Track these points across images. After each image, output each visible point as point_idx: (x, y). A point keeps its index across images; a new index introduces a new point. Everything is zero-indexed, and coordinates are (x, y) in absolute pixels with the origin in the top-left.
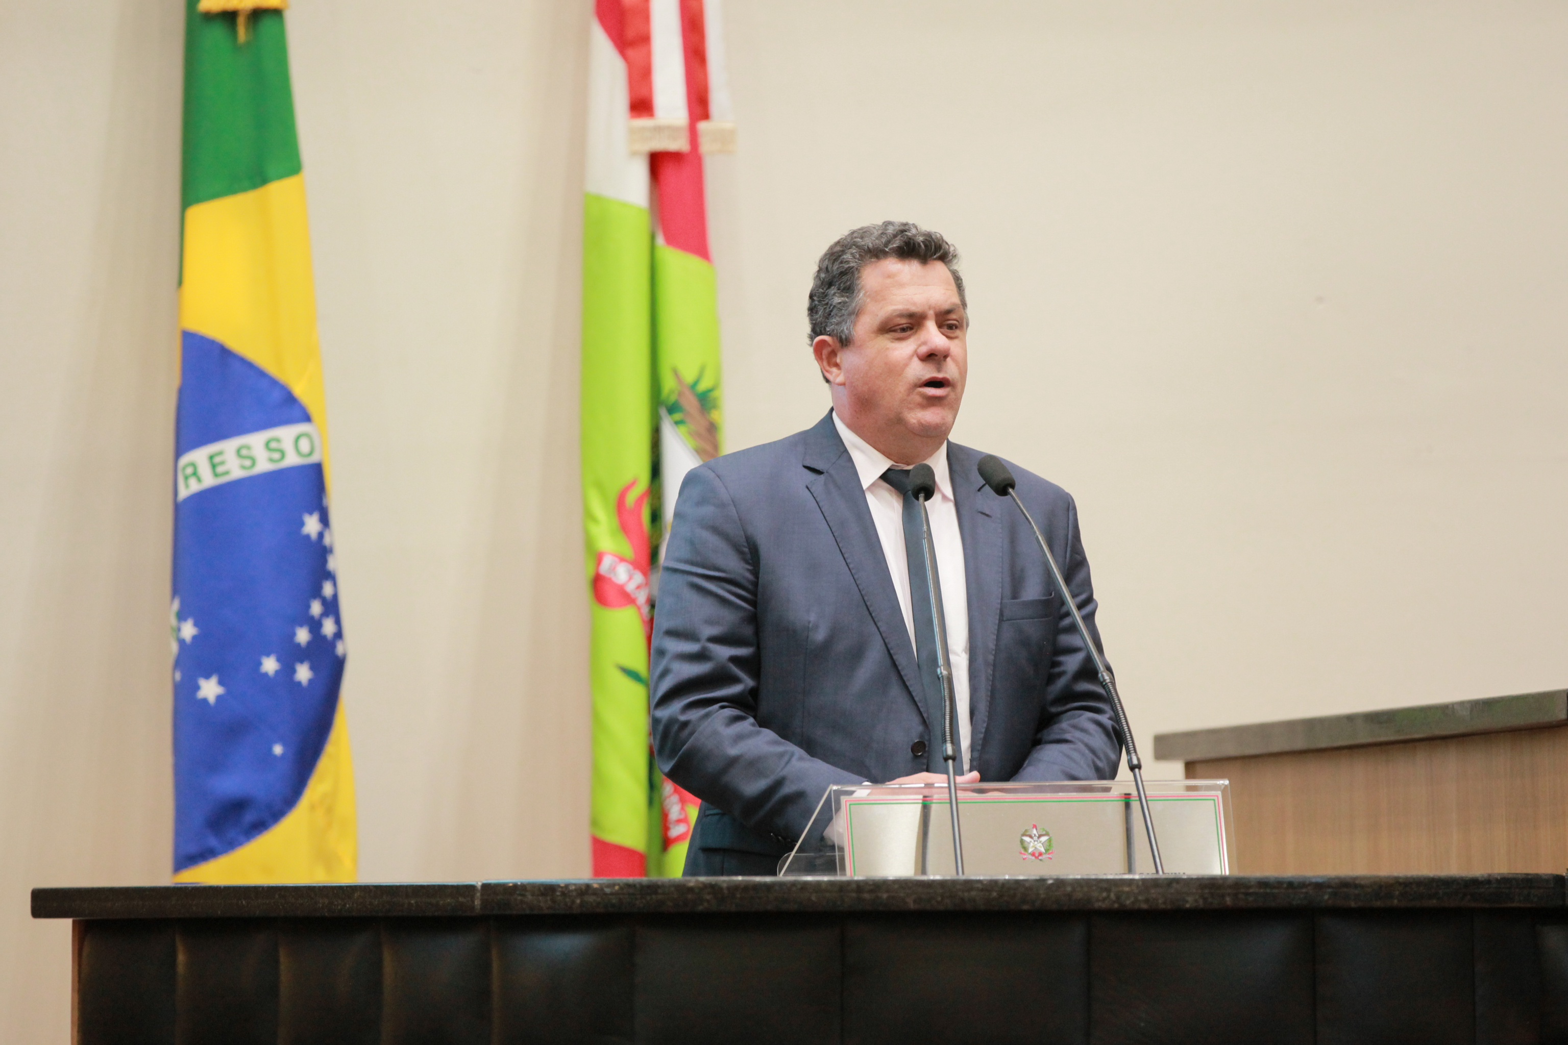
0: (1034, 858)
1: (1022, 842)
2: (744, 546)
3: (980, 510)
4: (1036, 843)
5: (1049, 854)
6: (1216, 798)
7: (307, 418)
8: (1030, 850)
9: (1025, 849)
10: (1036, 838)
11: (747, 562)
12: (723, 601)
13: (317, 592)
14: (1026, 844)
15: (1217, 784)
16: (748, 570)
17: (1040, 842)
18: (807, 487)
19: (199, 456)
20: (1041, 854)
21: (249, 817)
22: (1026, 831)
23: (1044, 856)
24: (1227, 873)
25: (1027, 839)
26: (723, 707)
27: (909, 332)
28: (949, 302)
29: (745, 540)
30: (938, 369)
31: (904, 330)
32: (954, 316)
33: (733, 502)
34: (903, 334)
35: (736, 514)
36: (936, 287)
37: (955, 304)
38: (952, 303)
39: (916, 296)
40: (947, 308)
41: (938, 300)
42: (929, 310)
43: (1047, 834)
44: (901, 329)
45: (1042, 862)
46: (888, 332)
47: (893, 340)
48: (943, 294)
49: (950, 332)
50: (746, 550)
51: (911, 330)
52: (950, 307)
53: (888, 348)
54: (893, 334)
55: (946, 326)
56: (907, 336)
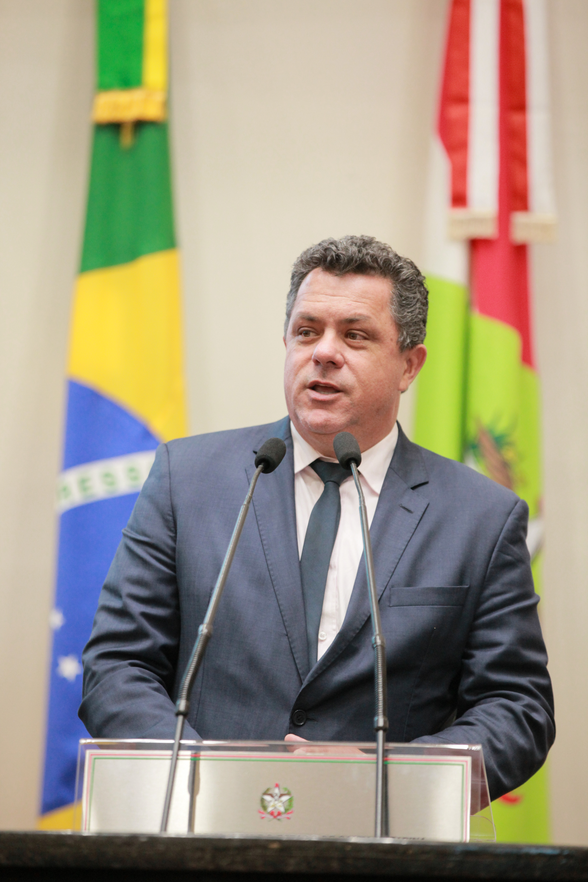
0: (272, 817)
1: (262, 800)
2: (169, 515)
3: (403, 505)
4: (276, 802)
5: (288, 813)
6: (465, 764)
8: (270, 809)
9: (265, 808)
10: (276, 797)
11: (170, 530)
12: (144, 563)
14: (266, 803)
16: (171, 537)
17: (281, 801)
18: (246, 470)
20: (279, 814)
22: (268, 789)
23: (284, 816)
24: (467, 839)
25: (267, 798)
26: (133, 665)
27: (312, 336)
28: (353, 312)
29: (171, 509)
30: (324, 376)
31: (306, 333)
32: (358, 327)
33: (170, 474)
34: (307, 338)
35: (168, 485)
36: (344, 297)
37: (360, 315)
38: (355, 314)
39: (320, 303)
40: (348, 318)
41: (339, 309)
42: (328, 317)
43: (288, 794)
44: (304, 331)
45: (279, 820)
46: (298, 335)
47: (300, 343)
48: (349, 305)
49: (355, 342)
50: (170, 518)
51: (315, 336)
52: (352, 317)
53: (295, 350)
54: (301, 338)
55: (350, 335)
56: (310, 340)
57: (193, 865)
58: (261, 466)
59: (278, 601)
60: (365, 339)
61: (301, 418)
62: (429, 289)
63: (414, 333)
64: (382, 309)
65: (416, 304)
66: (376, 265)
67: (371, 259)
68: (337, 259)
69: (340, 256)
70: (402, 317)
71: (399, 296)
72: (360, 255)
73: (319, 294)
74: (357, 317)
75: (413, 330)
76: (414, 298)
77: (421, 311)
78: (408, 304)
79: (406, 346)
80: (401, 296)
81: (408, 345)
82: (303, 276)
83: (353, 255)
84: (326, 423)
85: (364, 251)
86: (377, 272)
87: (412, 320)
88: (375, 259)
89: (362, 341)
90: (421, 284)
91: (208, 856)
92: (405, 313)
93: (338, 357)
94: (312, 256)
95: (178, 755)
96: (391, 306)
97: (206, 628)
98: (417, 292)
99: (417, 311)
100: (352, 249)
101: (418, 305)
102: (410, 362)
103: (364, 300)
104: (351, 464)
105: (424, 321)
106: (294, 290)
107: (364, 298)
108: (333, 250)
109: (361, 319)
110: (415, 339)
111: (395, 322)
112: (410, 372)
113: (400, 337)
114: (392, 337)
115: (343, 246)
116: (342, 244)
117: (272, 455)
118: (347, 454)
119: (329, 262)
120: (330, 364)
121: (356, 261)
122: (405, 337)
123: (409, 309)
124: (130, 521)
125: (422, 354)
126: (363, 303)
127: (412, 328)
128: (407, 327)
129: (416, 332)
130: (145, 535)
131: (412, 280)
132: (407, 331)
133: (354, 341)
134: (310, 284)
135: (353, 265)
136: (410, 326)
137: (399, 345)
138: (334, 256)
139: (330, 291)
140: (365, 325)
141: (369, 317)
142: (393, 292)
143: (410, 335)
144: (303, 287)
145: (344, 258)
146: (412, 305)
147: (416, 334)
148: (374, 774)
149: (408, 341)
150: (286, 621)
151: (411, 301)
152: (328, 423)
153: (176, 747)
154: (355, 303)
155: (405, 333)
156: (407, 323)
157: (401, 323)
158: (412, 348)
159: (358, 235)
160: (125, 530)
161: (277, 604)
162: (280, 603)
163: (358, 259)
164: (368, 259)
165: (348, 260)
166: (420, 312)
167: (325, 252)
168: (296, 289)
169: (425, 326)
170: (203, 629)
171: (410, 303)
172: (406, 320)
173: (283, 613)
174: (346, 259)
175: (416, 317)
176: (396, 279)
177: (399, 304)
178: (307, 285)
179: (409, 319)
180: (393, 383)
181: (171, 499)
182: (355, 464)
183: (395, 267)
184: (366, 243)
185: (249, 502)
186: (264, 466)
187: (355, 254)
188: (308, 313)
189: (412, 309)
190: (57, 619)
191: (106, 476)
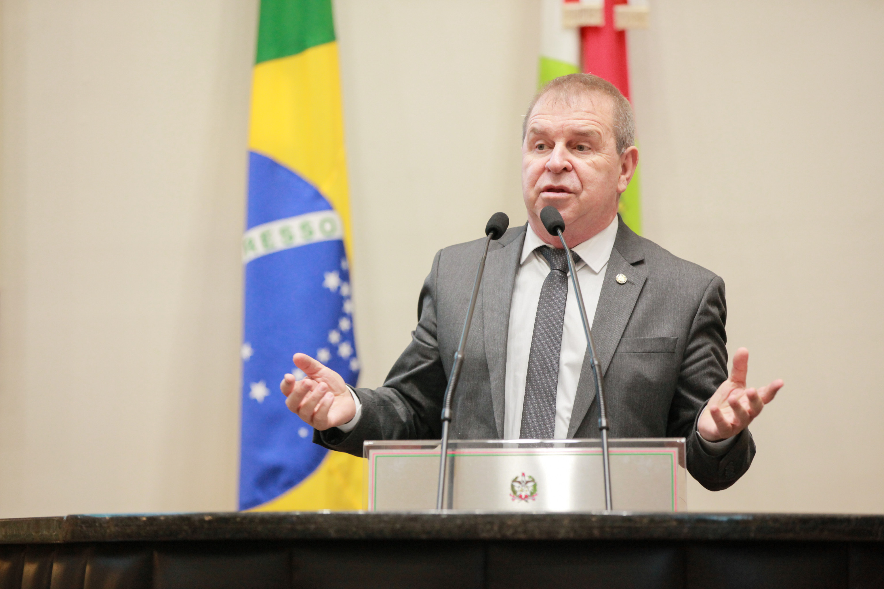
0: (520, 499)
1: (513, 487)
4: (523, 488)
5: (534, 496)
7: (329, 207)
8: (519, 493)
9: (514, 492)
10: (523, 484)
13: (335, 326)
14: (515, 489)
15: (676, 442)
17: (527, 487)
19: (256, 233)
20: (526, 497)
21: (283, 478)
22: (517, 478)
23: (530, 498)
25: (516, 485)
43: (533, 481)
45: (526, 501)
57: (484, 535)
58: (490, 234)
91: (496, 528)
104: (557, 230)
117: (499, 225)
118: (554, 223)
182: (561, 230)
186: (493, 233)
190: (247, 352)
191: (284, 232)
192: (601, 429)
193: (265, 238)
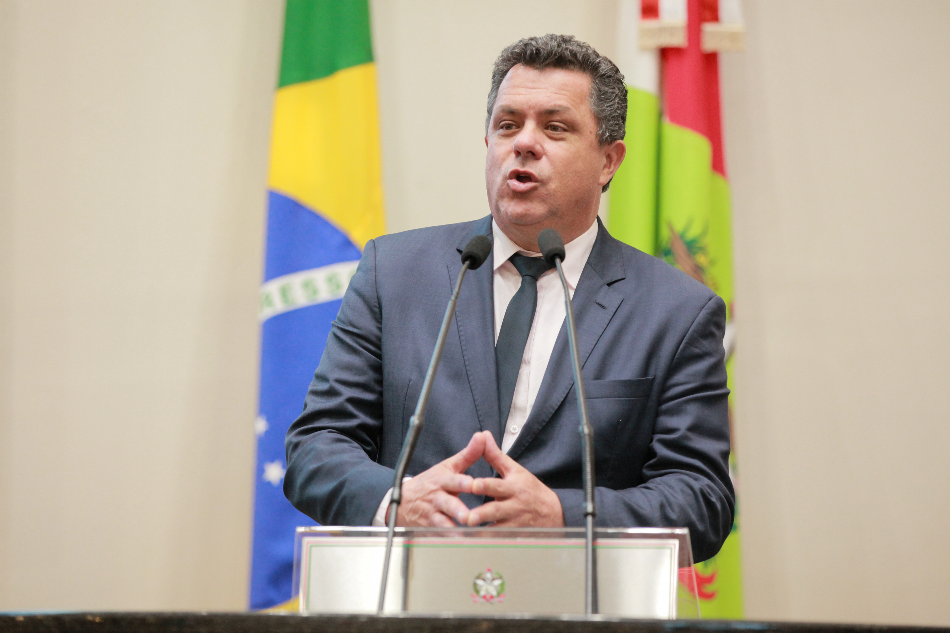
0: (484, 600)
1: (475, 585)
2: (376, 307)
3: (598, 301)
4: (489, 586)
5: (501, 597)
6: (672, 547)
8: (483, 593)
9: (477, 591)
10: (489, 581)
12: (354, 350)
14: (478, 588)
16: (378, 327)
17: (493, 586)
18: (447, 267)
19: (274, 287)
20: (492, 597)
22: (480, 574)
23: (495, 600)
25: (480, 582)
27: (513, 130)
28: (552, 103)
29: (377, 301)
30: (523, 164)
31: (508, 127)
32: (558, 118)
33: (375, 268)
34: (508, 131)
35: (374, 279)
36: (544, 90)
37: (560, 106)
38: (555, 105)
39: (520, 96)
40: (547, 109)
41: (539, 101)
42: (529, 109)
43: (500, 578)
44: (505, 125)
45: (492, 603)
46: (499, 129)
47: (501, 137)
48: (548, 96)
49: (554, 134)
50: (377, 310)
51: (516, 129)
52: (553, 108)
53: (496, 144)
54: (501, 131)
55: (551, 127)
56: (511, 133)
58: (467, 263)
59: (473, 396)
60: (565, 130)
61: (502, 209)
62: (628, 88)
63: (613, 127)
64: (582, 102)
65: (614, 99)
66: (575, 61)
67: (570, 54)
68: (536, 53)
69: (540, 50)
70: (601, 110)
71: (598, 91)
72: (560, 50)
73: (519, 88)
74: (557, 108)
75: (612, 124)
76: (613, 93)
77: (620, 106)
78: (607, 99)
79: (605, 139)
80: (600, 91)
81: (607, 138)
82: (504, 73)
83: (553, 49)
84: (526, 212)
85: (563, 46)
86: (576, 67)
87: (610, 114)
88: (574, 55)
89: (562, 133)
90: (620, 81)
92: (605, 107)
93: (538, 148)
94: (512, 51)
95: (392, 542)
96: (590, 99)
97: (418, 419)
98: (616, 88)
99: (616, 106)
100: (551, 43)
101: (617, 100)
102: (609, 157)
103: (564, 92)
104: (555, 259)
105: (624, 118)
106: (496, 87)
107: (564, 90)
108: (533, 45)
109: (561, 109)
110: (614, 134)
111: (595, 115)
112: (609, 168)
113: (599, 130)
114: (591, 129)
115: (543, 41)
116: (542, 40)
117: (478, 252)
118: (551, 249)
119: (529, 56)
120: (530, 155)
121: (555, 54)
122: (604, 131)
123: (608, 103)
124: (339, 314)
125: (621, 150)
126: (563, 95)
127: (611, 122)
128: (606, 121)
129: (615, 126)
130: (354, 326)
131: (610, 77)
132: (606, 125)
133: (554, 132)
134: (511, 78)
135: (552, 59)
136: (609, 121)
137: (599, 138)
138: (534, 50)
139: (530, 85)
140: (566, 116)
141: (567, 109)
142: (592, 87)
143: (609, 129)
144: (505, 83)
145: (544, 52)
146: (611, 100)
147: (615, 128)
148: (583, 558)
149: (607, 134)
150: (481, 416)
151: (610, 96)
152: (528, 212)
153: (391, 534)
154: (555, 94)
155: (604, 126)
156: (606, 117)
157: (600, 116)
158: (611, 142)
159: (559, 34)
160: (335, 322)
161: (473, 399)
162: (475, 397)
163: (557, 53)
164: (567, 53)
165: (547, 54)
166: (618, 107)
167: (526, 48)
168: (497, 86)
169: (624, 122)
170: (415, 420)
171: (610, 97)
172: (605, 114)
173: (478, 408)
174: (545, 52)
175: (615, 111)
176: (595, 74)
177: (598, 98)
178: (508, 80)
179: (608, 113)
180: (592, 175)
181: (377, 292)
183: (594, 62)
184: (565, 40)
185: (456, 298)
186: (470, 262)
187: (554, 48)
188: (509, 106)
189: (611, 103)
190: (261, 426)
191: (307, 285)
192: (586, 515)
193: (284, 292)
